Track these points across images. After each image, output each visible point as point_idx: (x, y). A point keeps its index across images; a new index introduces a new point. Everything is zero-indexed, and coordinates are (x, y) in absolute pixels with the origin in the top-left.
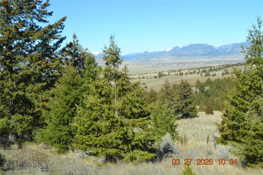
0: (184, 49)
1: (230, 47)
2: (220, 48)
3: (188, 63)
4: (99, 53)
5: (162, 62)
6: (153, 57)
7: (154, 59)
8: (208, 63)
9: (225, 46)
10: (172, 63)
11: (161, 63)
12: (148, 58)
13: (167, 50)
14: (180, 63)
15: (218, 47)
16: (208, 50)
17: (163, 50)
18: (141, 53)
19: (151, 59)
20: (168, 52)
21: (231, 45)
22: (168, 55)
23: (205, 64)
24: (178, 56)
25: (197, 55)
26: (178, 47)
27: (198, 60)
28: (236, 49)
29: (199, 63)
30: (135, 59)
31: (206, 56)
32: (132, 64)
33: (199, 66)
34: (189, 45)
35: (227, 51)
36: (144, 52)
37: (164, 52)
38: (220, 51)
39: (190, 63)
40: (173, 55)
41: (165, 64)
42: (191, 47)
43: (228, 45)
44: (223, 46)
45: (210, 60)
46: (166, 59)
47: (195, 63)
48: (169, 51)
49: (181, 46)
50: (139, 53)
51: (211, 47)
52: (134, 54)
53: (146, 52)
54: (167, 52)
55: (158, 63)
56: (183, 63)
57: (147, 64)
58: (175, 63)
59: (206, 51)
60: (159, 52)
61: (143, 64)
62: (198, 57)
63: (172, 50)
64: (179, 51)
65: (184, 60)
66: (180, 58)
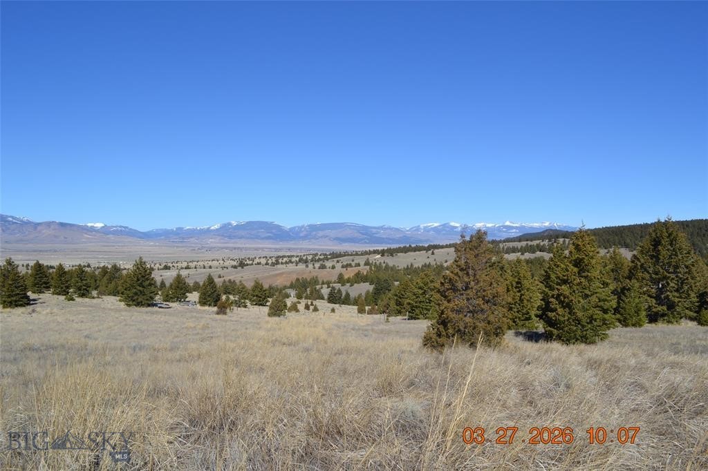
0: (238, 227)
1: (305, 229)
2: (291, 229)
3: (246, 249)
4: (103, 225)
6: (192, 237)
7: (192, 240)
8: (276, 250)
9: (298, 227)
10: (222, 248)
11: (205, 247)
12: (183, 238)
13: (212, 228)
14: (235, 249)
15: (289, 228)
16: (274, 231)
17: (206, 227)
18: (172, 230)
19: (188, 240)
20: (214, 230)
21: (308, 226)
22: (215, 235)
24: (230, 237)
25: (258, 237)
26: (230, 224)
27: (261, 246)
28: (314, 233)
29: (262, 249)
30: (163, 237)
31: (271, 241)
32: (159, 246)
33: (264, 254)
34: (247, 222)
35: (301, 235)
36: (177, 229)
37: (208, 231)
38: (291, 234)
39: (249, 249)
40: (223, 236)
41: (212, 248)
42: (250, 225)
43: (303, 227)
44: (295, 227)
45: (278, 247)
46: (212, 242)
47: (256, 249)
48: (217, 229)
49: (234, 223)
50: (169, 228)
51: (278, 227)
52: (162, 230)
53: (180, 229)
54: (212, 231)
55: (200, 246)
56: (238, 248)
57: (183, 247)
58: (226, 248)
59: (271, 233)
60: (201, 230)
61: (177, 247)
62: (259, 241)
63: (221, 228)
64: (231, 230)
65: (240, 244)
66: (233, 241)
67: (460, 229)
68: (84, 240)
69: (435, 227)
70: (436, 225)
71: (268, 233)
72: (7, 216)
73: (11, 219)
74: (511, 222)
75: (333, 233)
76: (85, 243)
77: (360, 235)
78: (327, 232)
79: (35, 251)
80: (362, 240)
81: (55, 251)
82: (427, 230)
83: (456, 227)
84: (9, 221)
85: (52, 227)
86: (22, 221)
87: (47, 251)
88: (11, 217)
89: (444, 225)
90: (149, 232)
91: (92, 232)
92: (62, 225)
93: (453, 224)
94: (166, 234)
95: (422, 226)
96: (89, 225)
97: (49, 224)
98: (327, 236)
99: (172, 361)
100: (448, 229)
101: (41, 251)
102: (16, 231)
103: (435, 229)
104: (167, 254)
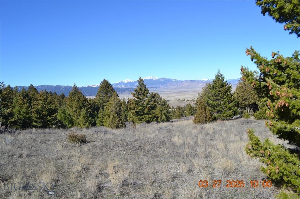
68: (199, 86)
72: (172, 79)
73: (173, 80)
76: (199, 87)
79: (180, 92)
81: (188, 92)
84: (173, 81)
85: (188, 82)
86: (177, 81)
87: (184, 92)
88: (174, 79)
91: (202, 83)
92: (191, 81)
96: (202, 80)
97: (186, 81)
101: (182, 92)
102: (175, 85)
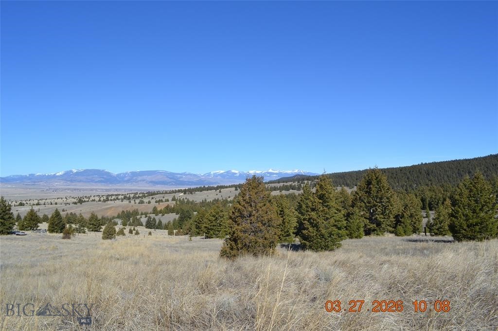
0: (78, 174)
1: (128, 175)
2: (118, 175)
3: (84, 190)
5: (53, 188)
6: (41, 181)
7: (41, 183)
8: (107, 190)
9: (123, 174)
10: (65, 189)
11: (51, 189)
12: (35, 182)
13: (58, 174)
15: (116, 174)
16: (105, 176)
17: (53, 174)
18: (26, 176)
19: (38, 184)
20: (59, 176)
21: (130, 173)
22: (59, 179)
23: (103, 191)
24: (72, 181)
25: (92, 181)
26: (71, 171)
27: (95, 187)
28: (135, 178)
29: (96, 190)
30: (18, 182)
31: (103, 184)
32: (15, 188)
33: (98, 193)
34: (85, 170)
35: (126, 179)
36: (30, 175)
37: (54, 176)
38: (118, 178)
39: (86, 190)
40: (65, 180)
41: (57, 189)
42: (86, 172)
43: (126, 173)
44: (121, 174)
45: (108, 188)
46: (57, 184)
47: (92, 190)
48: (61, 175)
49: (75, 171)
50: (23, 175)
51: (108, 174)
53: (32, 175)
54: (57, 176)
55: (48, 188)
56: (78, 189)
57: (34, 188)
58: (69, 189)
59: (103, 178)
60: (48, 175)
61: (30, 189)
62: (94, 184)
63: (64, 174)
64: (72, 176)
65: (79, 186)
66: (74, 184)
67: (238, 175)
69: (222, 173)
70: (222, 172)
71: (101, 178)
74: (272, 170)
75: (148, 178)
77: (168, 179)
78: (145, 177)
80: (170, 182)
82: (216, 175)
83: (236, 174)
89: (227, 172)
90: (7, 177)
93: (233, 171)
94: (21, 179)
95: (212, 173)
98: (145, 180)
99: (34, 276)
100: (230, 175)
103: (221, 175)
104: (23, 194)
